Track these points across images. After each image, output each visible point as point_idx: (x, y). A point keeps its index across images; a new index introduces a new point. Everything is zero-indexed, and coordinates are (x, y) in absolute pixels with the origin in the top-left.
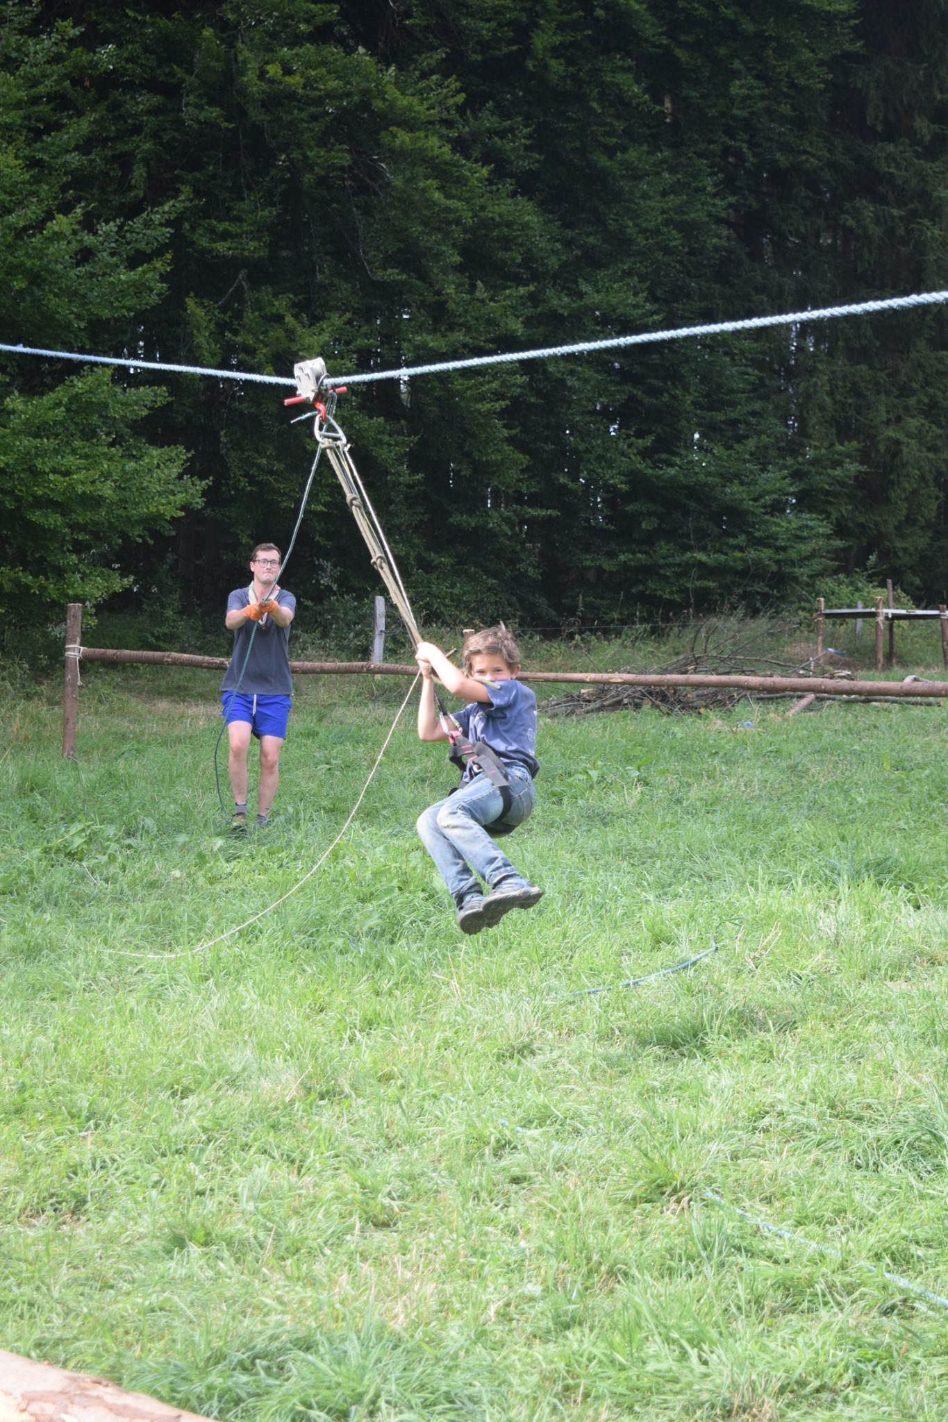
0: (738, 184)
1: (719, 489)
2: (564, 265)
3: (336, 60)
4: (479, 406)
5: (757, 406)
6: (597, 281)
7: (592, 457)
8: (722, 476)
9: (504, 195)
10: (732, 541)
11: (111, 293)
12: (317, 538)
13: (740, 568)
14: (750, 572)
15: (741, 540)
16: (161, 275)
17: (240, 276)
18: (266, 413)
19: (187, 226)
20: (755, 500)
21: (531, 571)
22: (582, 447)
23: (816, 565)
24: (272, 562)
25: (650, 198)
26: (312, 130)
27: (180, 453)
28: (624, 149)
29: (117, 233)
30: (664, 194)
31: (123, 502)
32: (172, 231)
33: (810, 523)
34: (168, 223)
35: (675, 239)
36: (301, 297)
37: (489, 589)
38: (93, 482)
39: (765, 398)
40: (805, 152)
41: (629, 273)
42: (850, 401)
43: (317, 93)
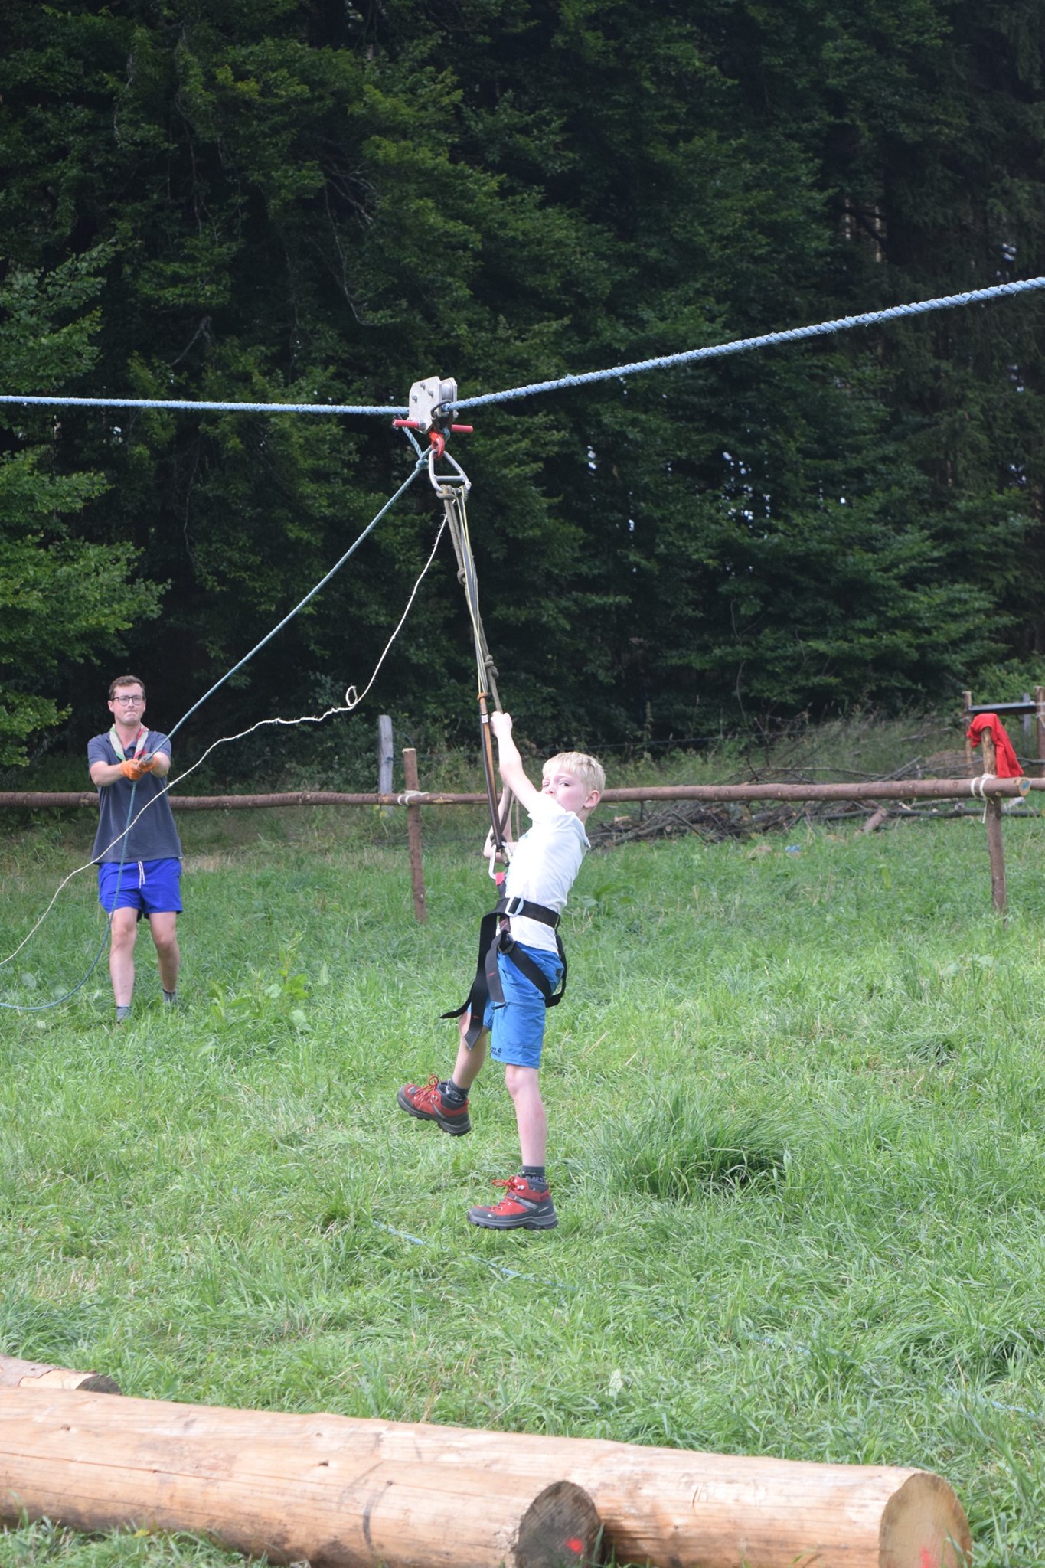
0: (853, 166)
1: (840, 559)
2: (618, 286)
3: (301, 57)
4: (506, 471)
5: (889, 449)
6: (662, 305)
7: (671, 526)
8: (842, 542)
9: (530, 207)
10: (859, 624)
11: (31, 361)
12: (312, 647)
13: (869, 657)
14: (886, 662)
15: (871, 622)
16: (89, 336)
17: (202, 326)
18: (236, 495)
19: (128, 270)
20: (886, 570)
21: (602, 675)
22: (657, 514)
23: (974, 649)
24: (134, 698)
25: (727, 196)
26: (275, 145)
27: (128, 550)
28: (688, 137)
29: (38, 287)
30: (747, 188)
31: (56, 615)
32: (104, 281)
33: (964, 596)
34: (97, 273)
35: (762, 244)
36: (274, 349)
37: (545, 700)
38: (16, 592)
39: (900, 438)
40: (938, 121)
41: (702, 293)
42: (1012, 436)
43: (279, 101)
